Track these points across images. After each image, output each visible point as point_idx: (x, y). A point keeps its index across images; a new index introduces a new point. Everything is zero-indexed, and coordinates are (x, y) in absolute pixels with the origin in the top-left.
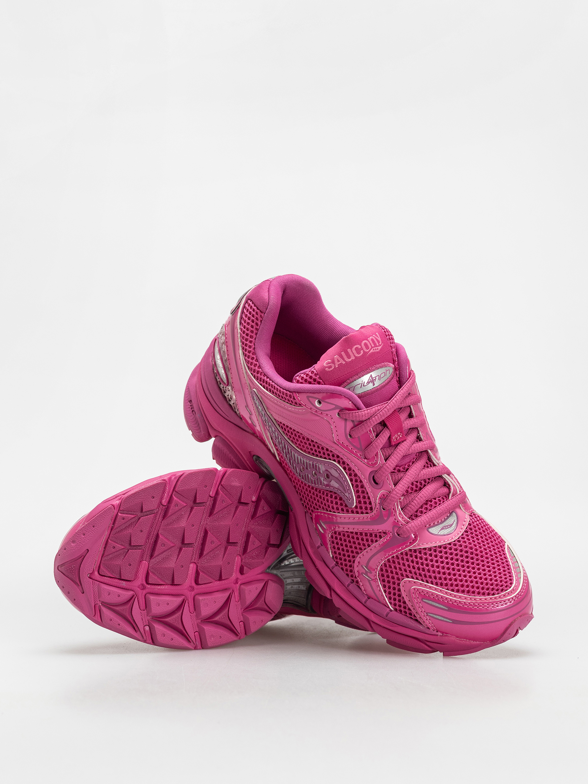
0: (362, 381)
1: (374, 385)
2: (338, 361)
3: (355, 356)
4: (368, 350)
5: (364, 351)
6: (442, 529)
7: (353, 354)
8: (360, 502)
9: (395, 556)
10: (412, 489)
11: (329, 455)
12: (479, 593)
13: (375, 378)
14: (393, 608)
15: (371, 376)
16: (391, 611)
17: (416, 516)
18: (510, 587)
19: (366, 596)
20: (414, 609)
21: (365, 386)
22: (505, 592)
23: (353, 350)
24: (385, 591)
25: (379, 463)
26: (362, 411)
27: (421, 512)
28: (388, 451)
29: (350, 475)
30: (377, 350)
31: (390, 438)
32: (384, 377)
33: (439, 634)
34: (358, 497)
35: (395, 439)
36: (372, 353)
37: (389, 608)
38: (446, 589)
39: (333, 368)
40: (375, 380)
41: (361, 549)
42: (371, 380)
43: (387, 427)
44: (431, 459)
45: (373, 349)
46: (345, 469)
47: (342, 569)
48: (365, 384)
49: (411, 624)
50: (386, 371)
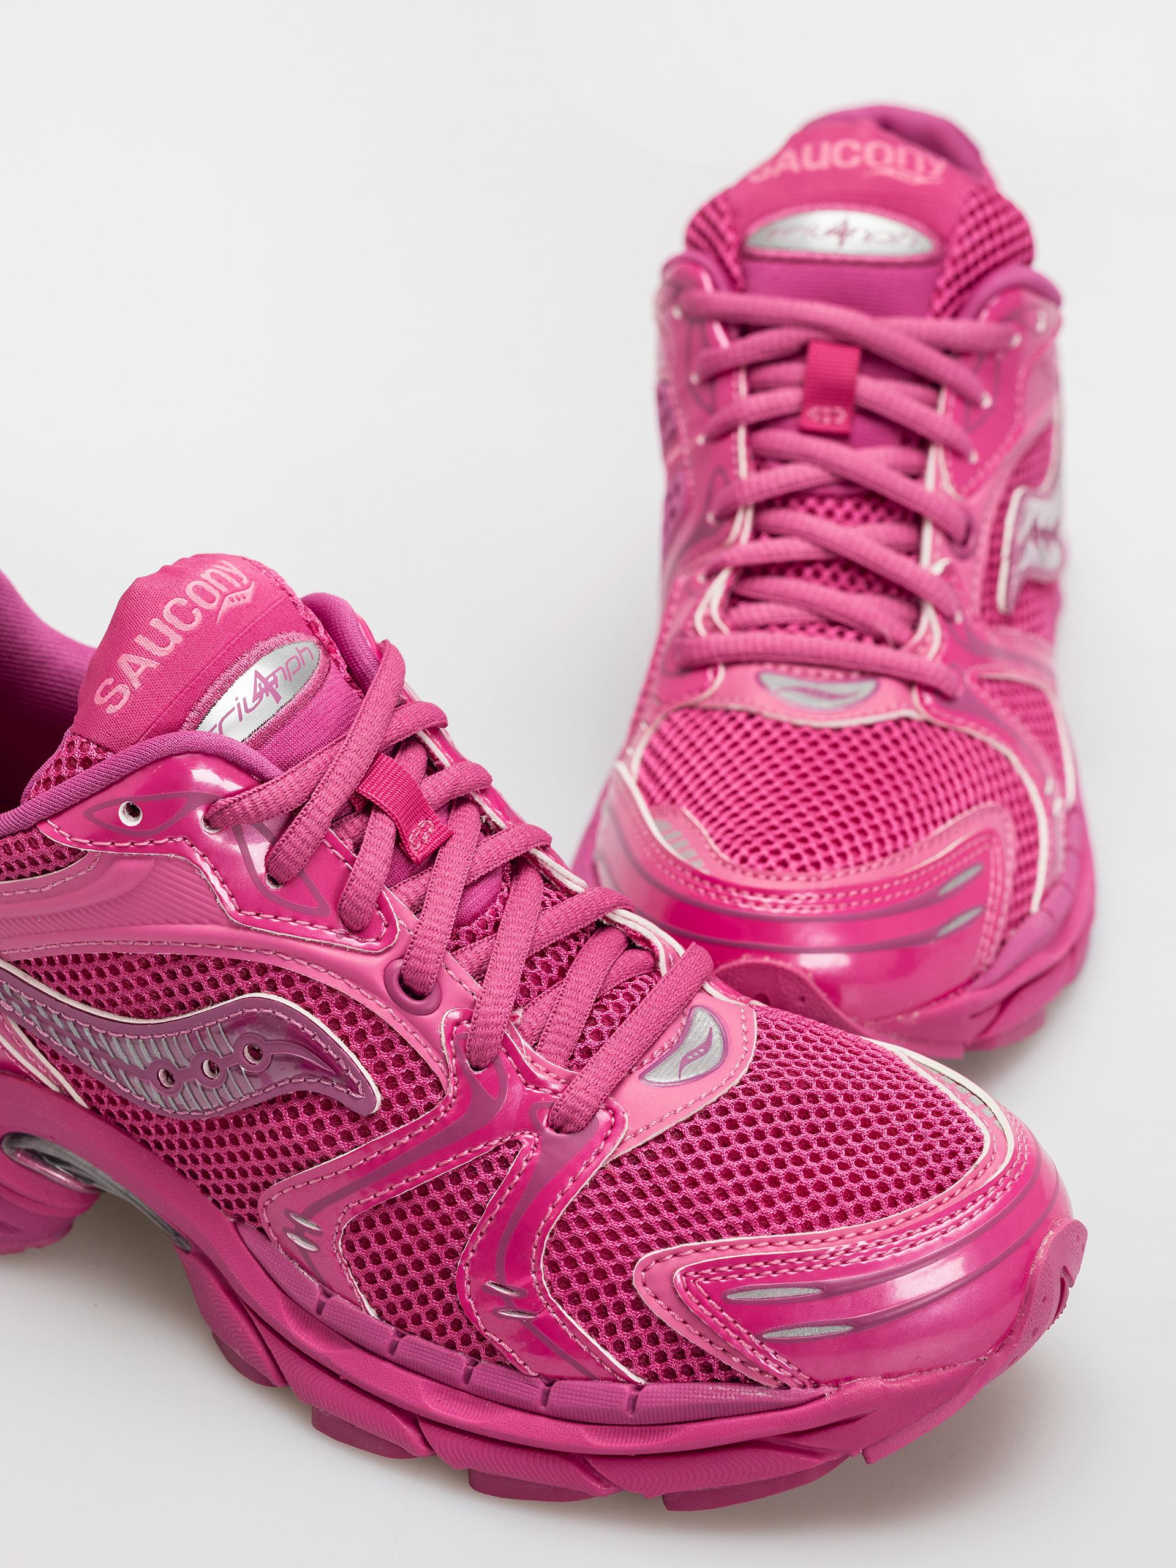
0: (237, 699)
1: (277, 698)
2: (135, 667)
3: (179, 632)
4: (215, 604)
5: (202, 610)
6: (685, 1062)
7: (172, 626)
8: (391, 1083)
9: (576, 1200)
10: (537, 979)
11: (230, 980)
12: (893, 1202)
13: (271, 679)
14: (643, 1376)
15: (257, 675)
16: (639, 1388)
17: (587, 1053)
18: (981, 1149)
19: (538, 1380)
20: (711, 1343)
21: (252, 710)
22: (974, 1167)
23: (165, 617)
24: (594, 1331)
25: (399, 930)
26: (278, 781)
27: (598, 1035)
28: (412, 887)
29: (324, 1010)
30: (243, 601)
31: (400, 842)
32: (299, 668)
33: (826, 1390)
34: (379, 1069)
35: (416, 842)
36: (232, 611)
37: (629, 1381)
38: (786, 1232)
39: (127, 694)
40: (275, 681)
41: (458, 1235)
42: (263, 686)
43: (379, 810)
44: (554, 879)
45: (227, 598)
46: (298, 998)
47: (426, 1335)
48: (250, 705)
49: (723, 1397)
50: (300, 652)
